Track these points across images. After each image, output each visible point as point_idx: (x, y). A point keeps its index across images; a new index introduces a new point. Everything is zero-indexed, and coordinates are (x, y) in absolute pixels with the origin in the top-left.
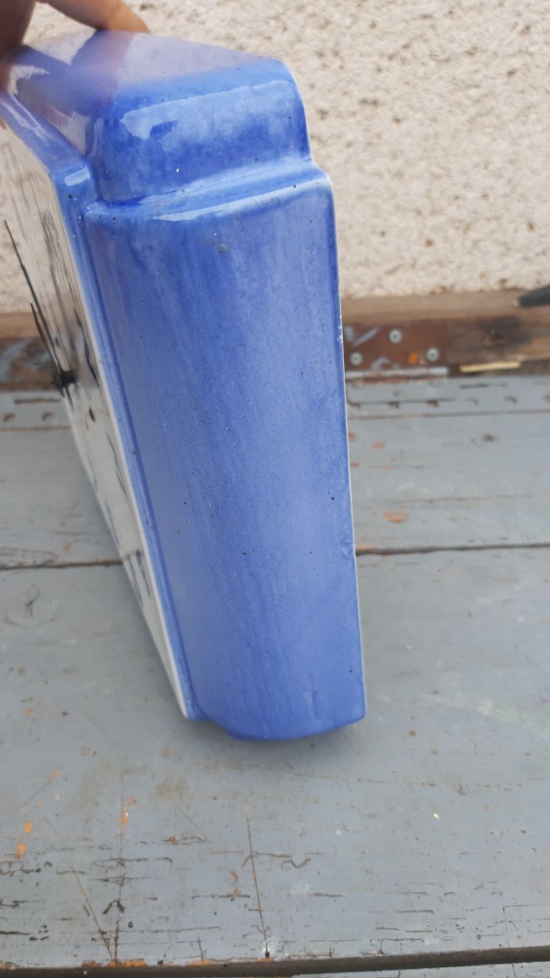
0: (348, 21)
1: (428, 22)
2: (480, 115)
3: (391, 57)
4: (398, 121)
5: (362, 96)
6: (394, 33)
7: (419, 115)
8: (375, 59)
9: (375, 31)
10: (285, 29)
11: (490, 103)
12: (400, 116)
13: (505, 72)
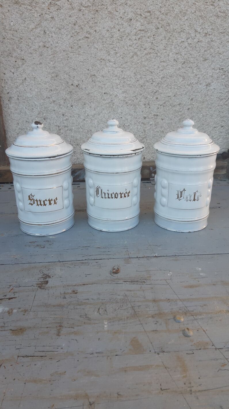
0: (151, 97)
1: (169, 98)
2: (181, 118)
3: (161, 105)
4: (162, 119)
5: (154, 114)
6: (162, 100)
7: (167, 118)
8: (157, 106)
9: (158, 100)
10: (137, 99)
11: (184, 116)
12: (163, 119)
13: (187, 109)
